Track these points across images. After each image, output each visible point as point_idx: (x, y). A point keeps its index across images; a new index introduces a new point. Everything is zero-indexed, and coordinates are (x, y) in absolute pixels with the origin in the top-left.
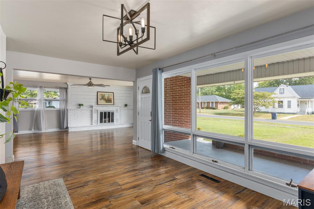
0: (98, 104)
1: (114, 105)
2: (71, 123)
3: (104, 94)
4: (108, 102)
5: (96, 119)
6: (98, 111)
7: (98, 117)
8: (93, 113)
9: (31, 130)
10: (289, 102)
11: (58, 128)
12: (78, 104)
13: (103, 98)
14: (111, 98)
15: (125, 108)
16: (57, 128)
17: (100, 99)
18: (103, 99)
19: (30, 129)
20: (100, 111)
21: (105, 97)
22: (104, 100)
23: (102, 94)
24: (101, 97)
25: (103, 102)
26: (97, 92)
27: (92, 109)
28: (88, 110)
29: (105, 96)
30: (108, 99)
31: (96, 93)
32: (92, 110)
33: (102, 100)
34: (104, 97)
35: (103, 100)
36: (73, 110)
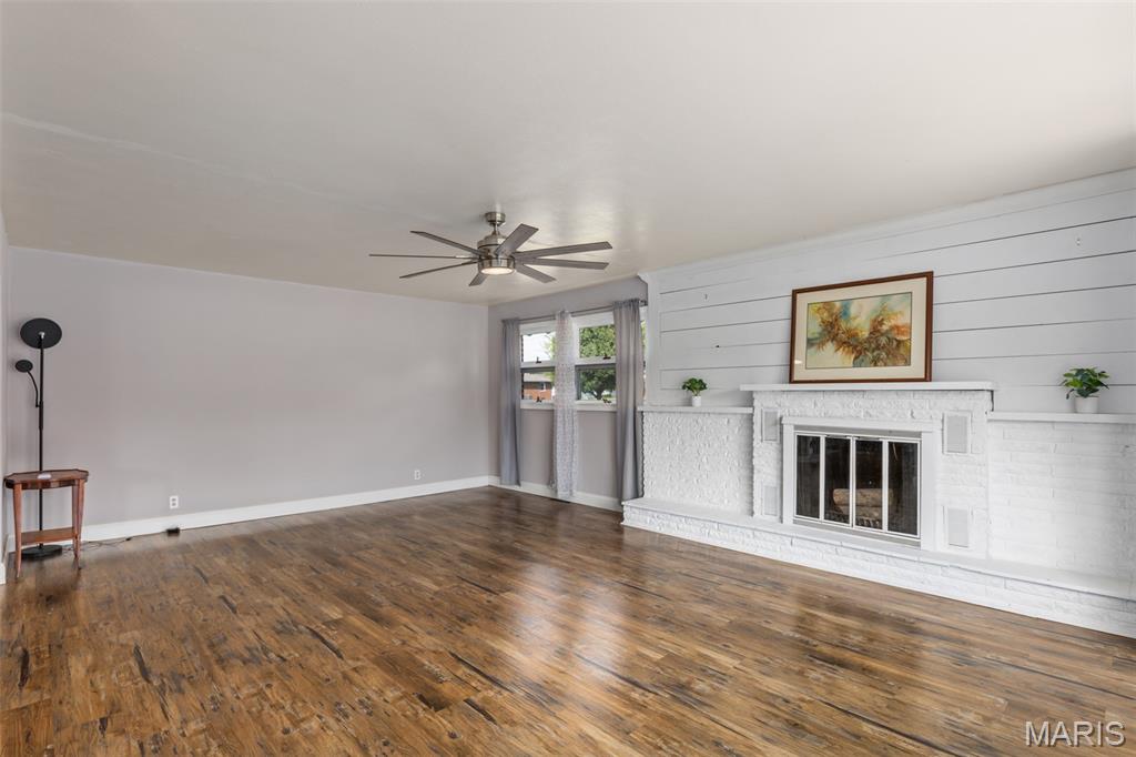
0: (791, 381)
1: (928, 378)
3: (846, 304)
4: (875, 363)
6: (781, 424)
7: (782, 469)
8: (757, 435)
11: (612, 496)
12: (681, 381)
13: (834, 331)
14: (901, 321)
16: (607, 495)
17: (810, 343)
18: (834, 338)
20: (797, 427)
21: (854, 324)
22: (842, 344)
23: (828, 305)
24: (816, 329)
25: (834, 361)
26: (795, 293)
27: (749, 410)
29: (853, 310)
30: (875, 331)
31: (789, 299)
33: (822, 344)
34: (843, 325)
35: (830, 347)
36: (661, 412)
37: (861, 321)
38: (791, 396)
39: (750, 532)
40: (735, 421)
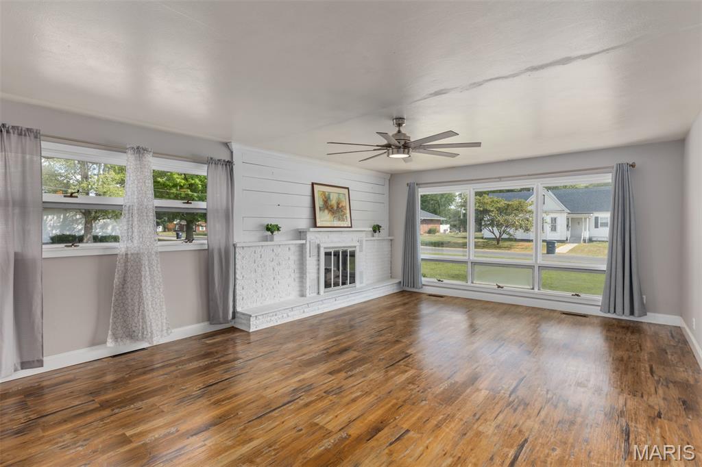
0: (315, 225)
1: (351, 227)
2: (245, 297)
3: (329, 193)
4: (339, 219)
5: (315, 276)
6: (319, 247)
7: (319, 269)
8: (307, 254)
9: (105, 342)
10: (554, 220)
11: (203, 321)
12: (262, 225)
13: (326, 204)
14: (344, 205)
15: (373, 236)
17: (320, 208)
18: (327, 208)
19: (96, 342)
20: (325, 248)
22: (329, 210)
23: (324, 193)
24: (321, 203)
26: (313, 184)
27: (303, 242)
28: (291, 246)
29: (331, 197)
30: (338, 206)
31: (310, 186)
32: (302, 247)
33: (324, 210)
34: (329, 203)
35: (326, 211)
36: (249, 247)
37: (333, 202)
38: (321, 233)
39: (321, 302)
40: (293, 249)
